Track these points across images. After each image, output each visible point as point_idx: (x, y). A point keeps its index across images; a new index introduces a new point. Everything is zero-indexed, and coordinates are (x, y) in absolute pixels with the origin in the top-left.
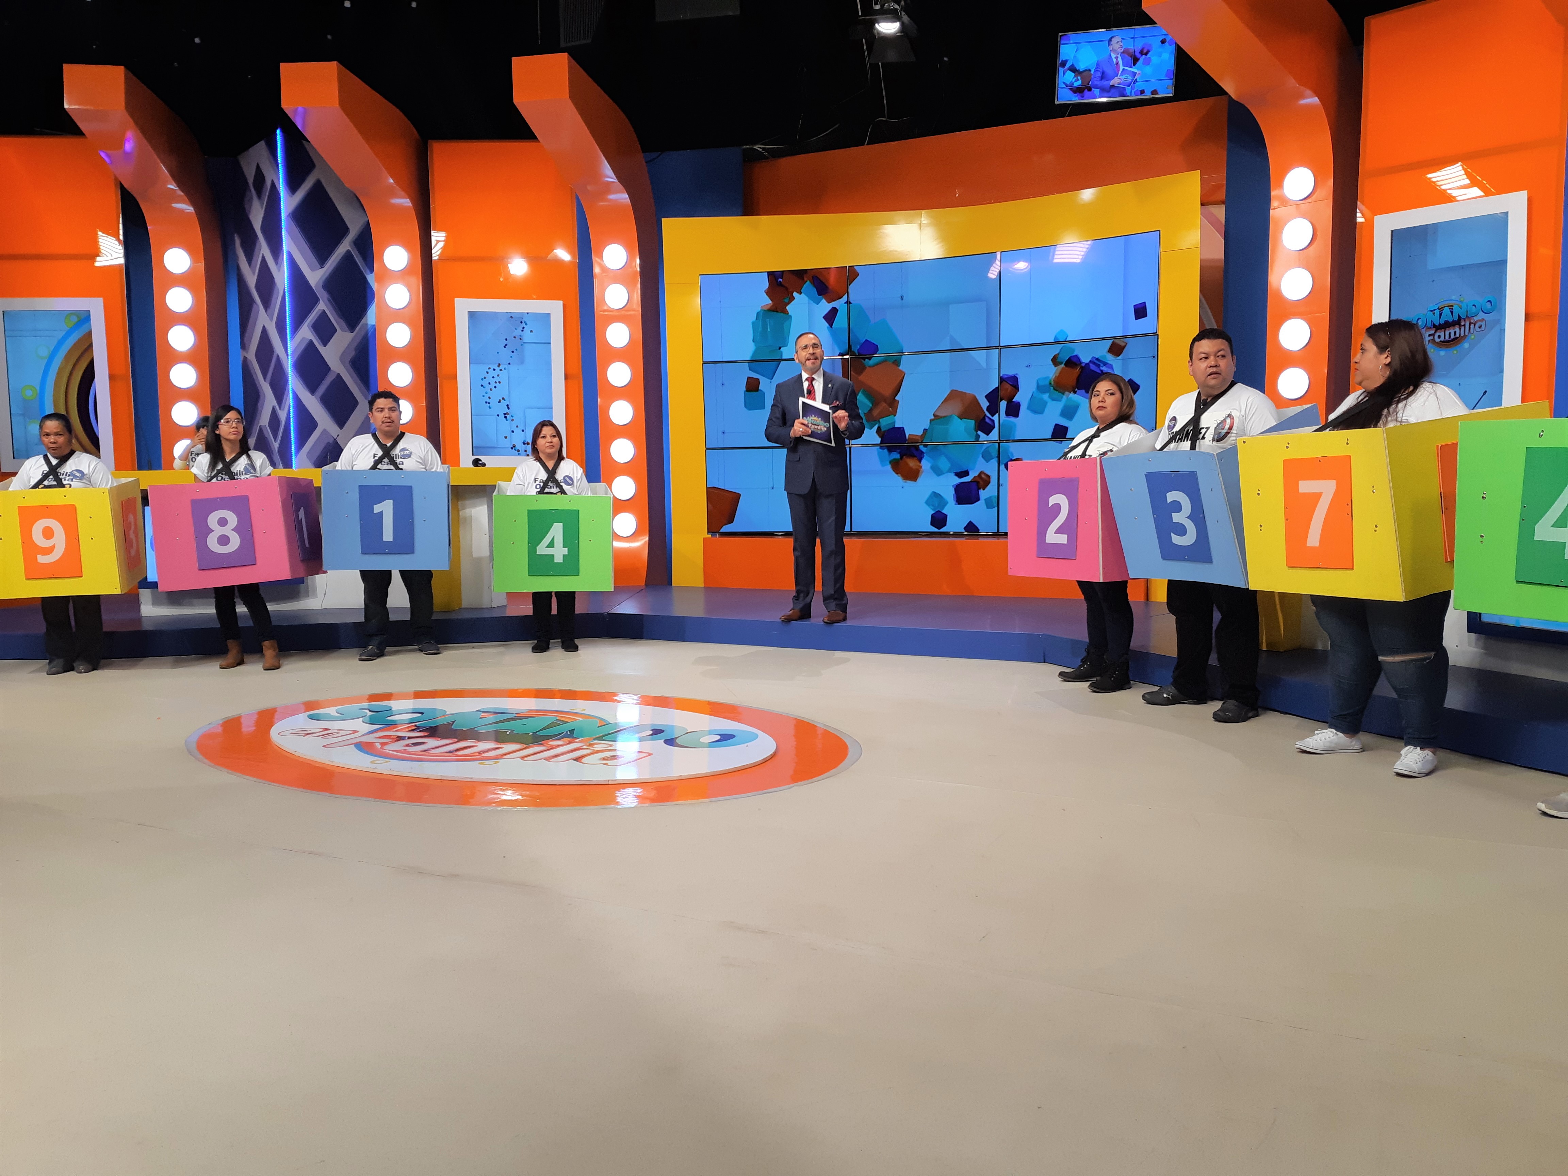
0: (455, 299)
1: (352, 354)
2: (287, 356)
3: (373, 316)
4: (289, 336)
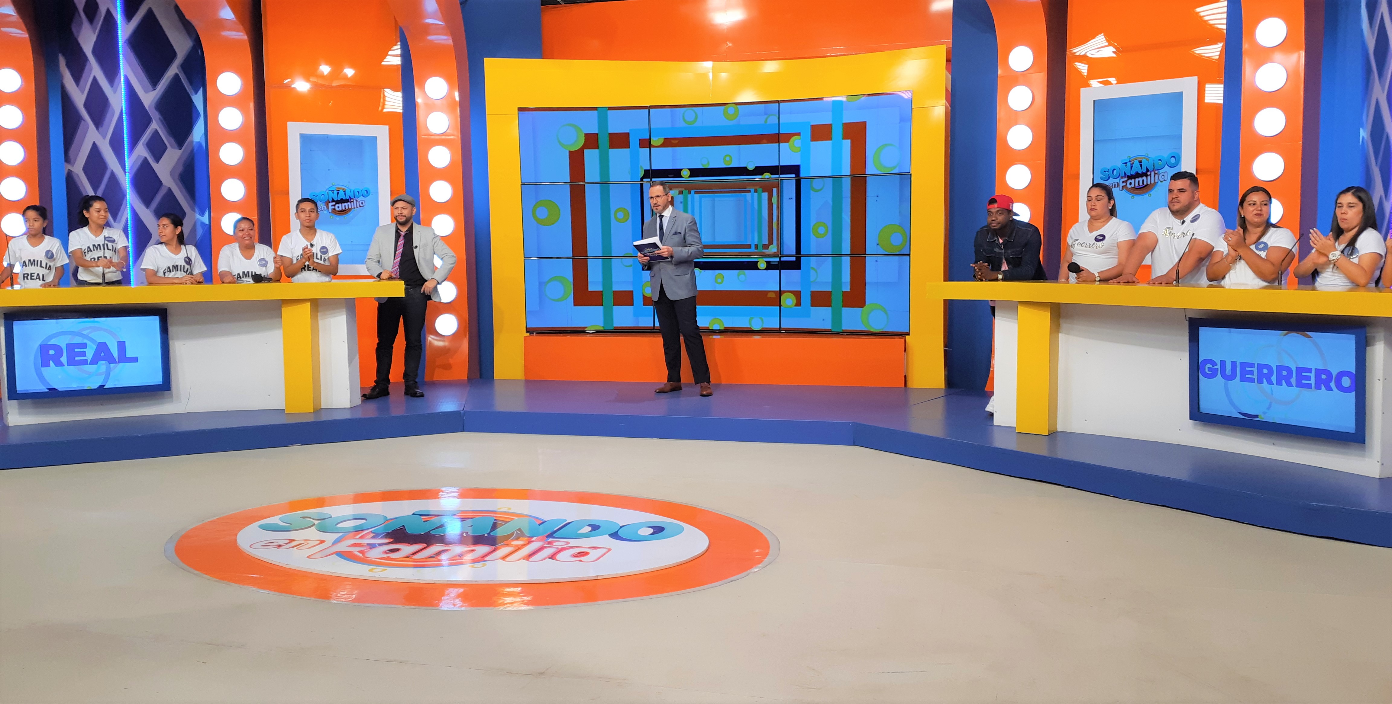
0: (289, 123)
1: (180, 169)
2: (125, 172)
3: (197, 133)
4: (127, 154)
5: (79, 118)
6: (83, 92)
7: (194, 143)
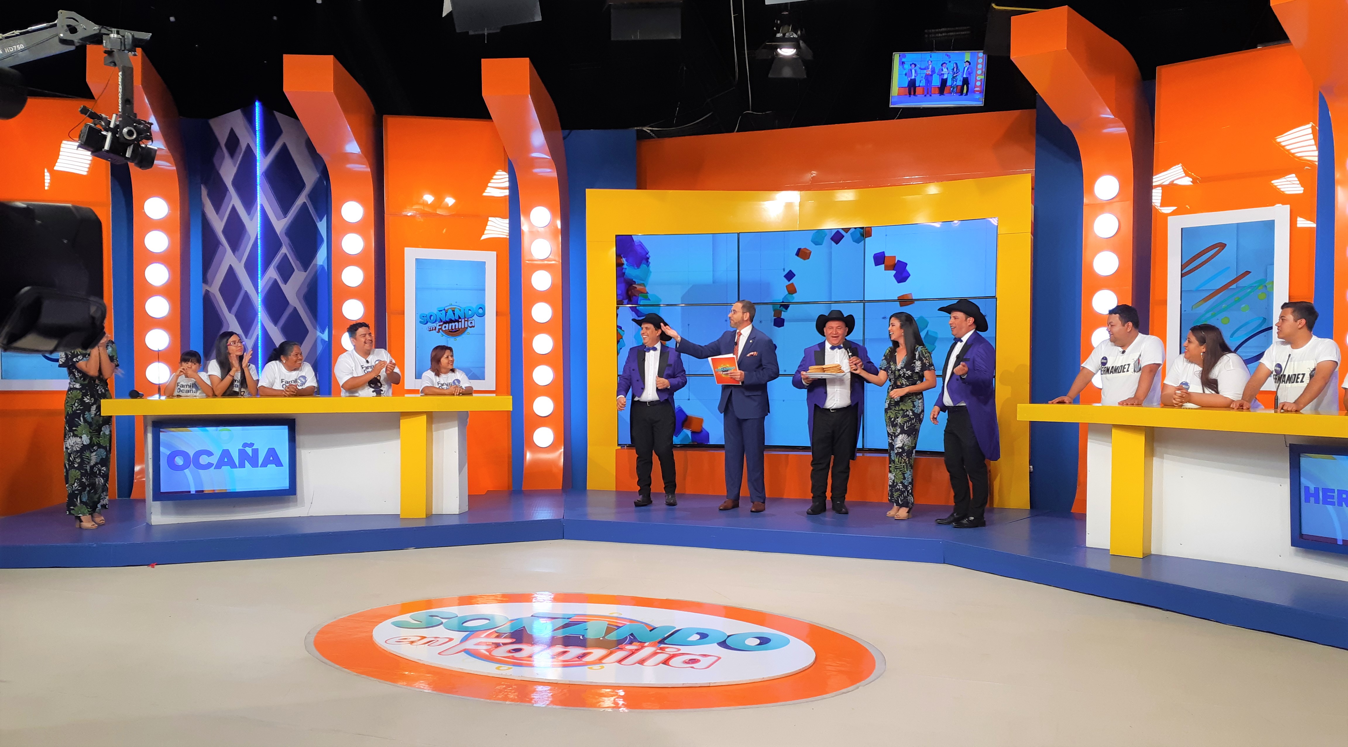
1: (305, 290)
2: (258, 293)
3: (321, 257)
4: (259, 276)
5: (218, 243)
6: (222, 220)
7: (318, 266)
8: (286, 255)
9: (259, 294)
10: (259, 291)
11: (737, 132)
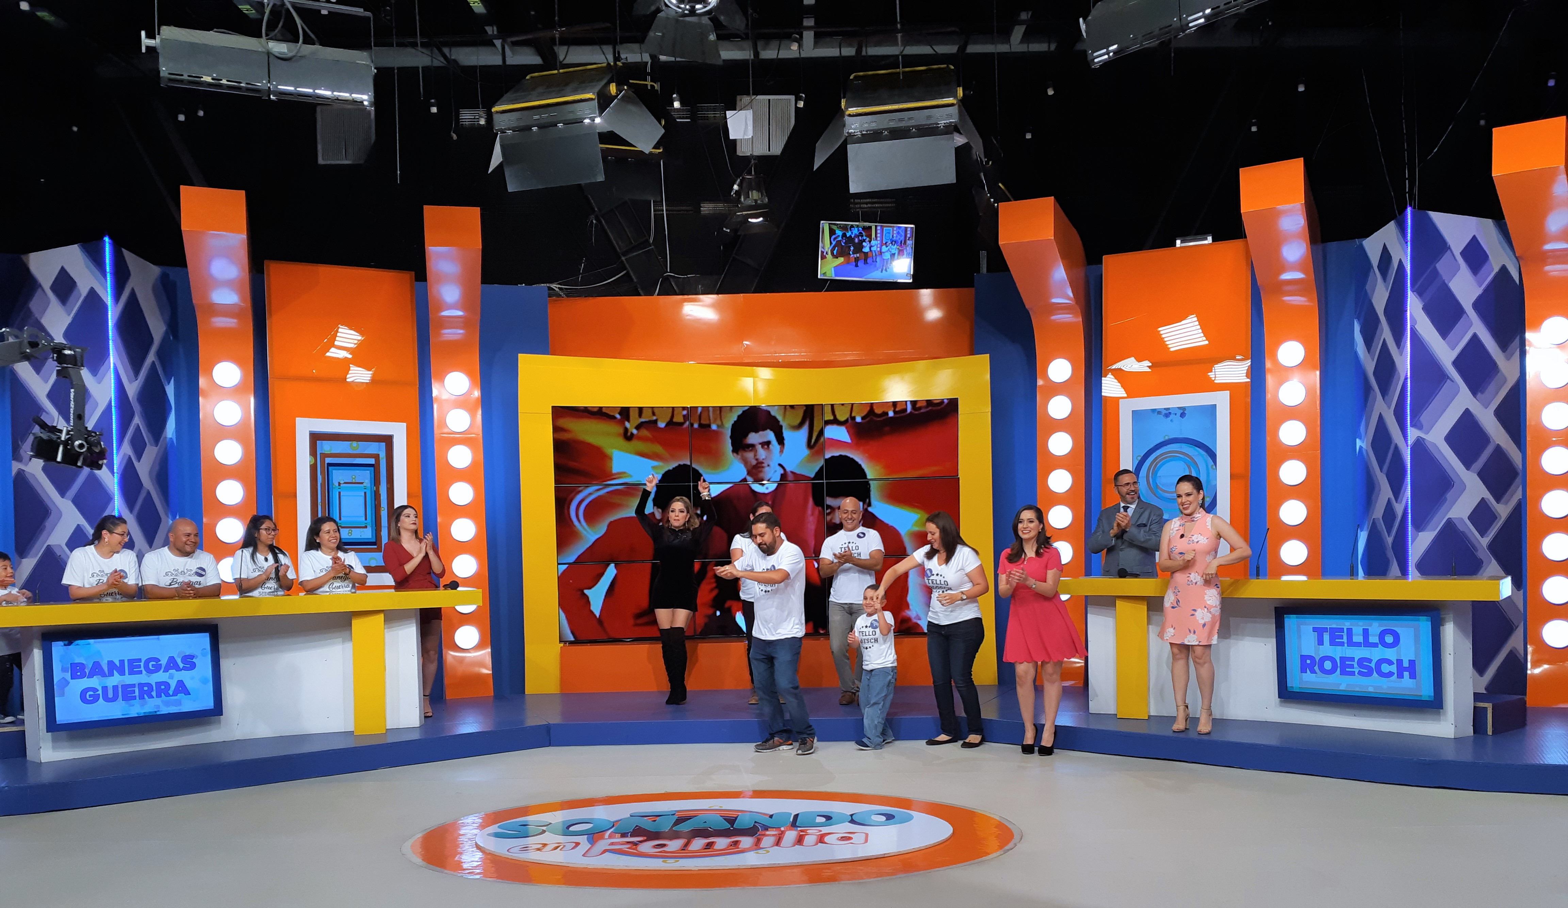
0: (297, 419)
1: (157, 468)
4: (115, 451)
7: (168, 440)
8: (138, 425)
9: (116, 475)
10: (115, 471)
11: (658, 295)
